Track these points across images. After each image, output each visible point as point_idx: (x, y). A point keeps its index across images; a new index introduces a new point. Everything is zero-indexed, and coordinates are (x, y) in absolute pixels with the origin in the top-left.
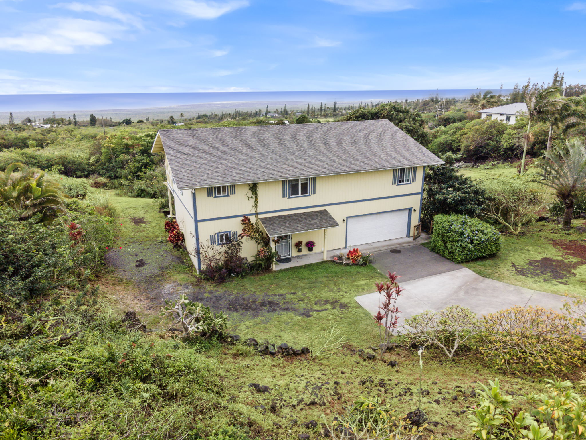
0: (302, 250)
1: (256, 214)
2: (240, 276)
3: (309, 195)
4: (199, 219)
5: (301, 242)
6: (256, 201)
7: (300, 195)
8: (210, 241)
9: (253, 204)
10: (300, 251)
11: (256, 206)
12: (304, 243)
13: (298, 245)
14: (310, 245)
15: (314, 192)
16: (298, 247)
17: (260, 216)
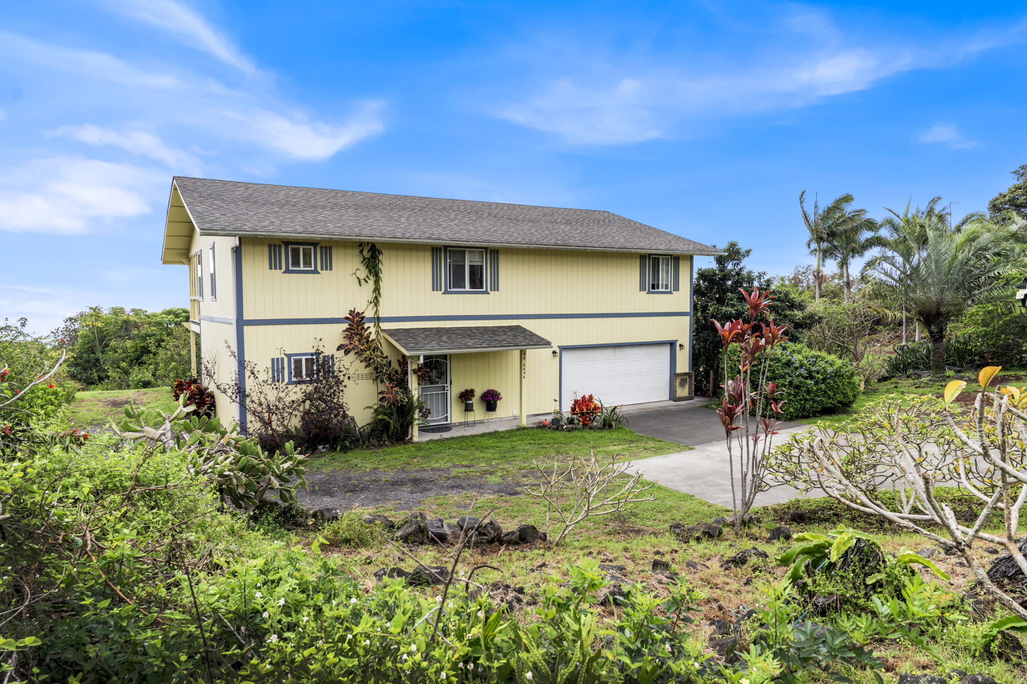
0: (475, 407)
1: (378, 320)
2: (339, 448)
3: (486, 292)
4: (246, 317)
5: (472, 391)
6: (377, 290)
7: (468, 288)
8: (270, 371)
9: (370, 296)
10: (468, 408)
11: (376, 302)
12: (478, 393)
13: (466, 396)
14: (491, 400)
15: (496, 287)
16: (466, 400)
17: (384, 326)
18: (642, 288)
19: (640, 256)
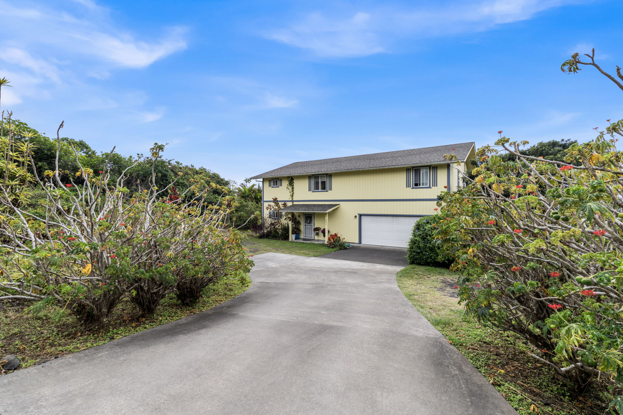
1: (292, 201)
3: (327, 191)
4: (264, 200)
5: (318, 228)
6: (293, 191)
7: (319, 190)
8: (269, 215)
9: (291, 194)
13: (315, 230)
15: (331, 189)
17: (295, 203)
18: (408, 185)
19: (407, 169)
